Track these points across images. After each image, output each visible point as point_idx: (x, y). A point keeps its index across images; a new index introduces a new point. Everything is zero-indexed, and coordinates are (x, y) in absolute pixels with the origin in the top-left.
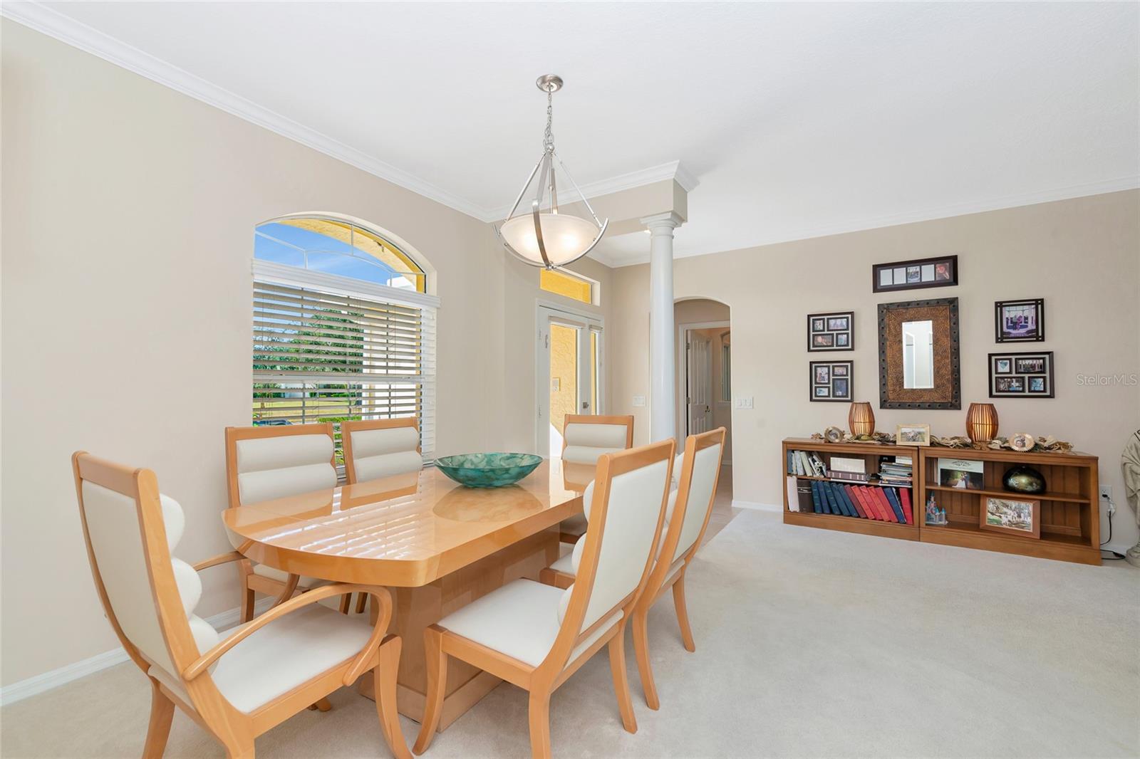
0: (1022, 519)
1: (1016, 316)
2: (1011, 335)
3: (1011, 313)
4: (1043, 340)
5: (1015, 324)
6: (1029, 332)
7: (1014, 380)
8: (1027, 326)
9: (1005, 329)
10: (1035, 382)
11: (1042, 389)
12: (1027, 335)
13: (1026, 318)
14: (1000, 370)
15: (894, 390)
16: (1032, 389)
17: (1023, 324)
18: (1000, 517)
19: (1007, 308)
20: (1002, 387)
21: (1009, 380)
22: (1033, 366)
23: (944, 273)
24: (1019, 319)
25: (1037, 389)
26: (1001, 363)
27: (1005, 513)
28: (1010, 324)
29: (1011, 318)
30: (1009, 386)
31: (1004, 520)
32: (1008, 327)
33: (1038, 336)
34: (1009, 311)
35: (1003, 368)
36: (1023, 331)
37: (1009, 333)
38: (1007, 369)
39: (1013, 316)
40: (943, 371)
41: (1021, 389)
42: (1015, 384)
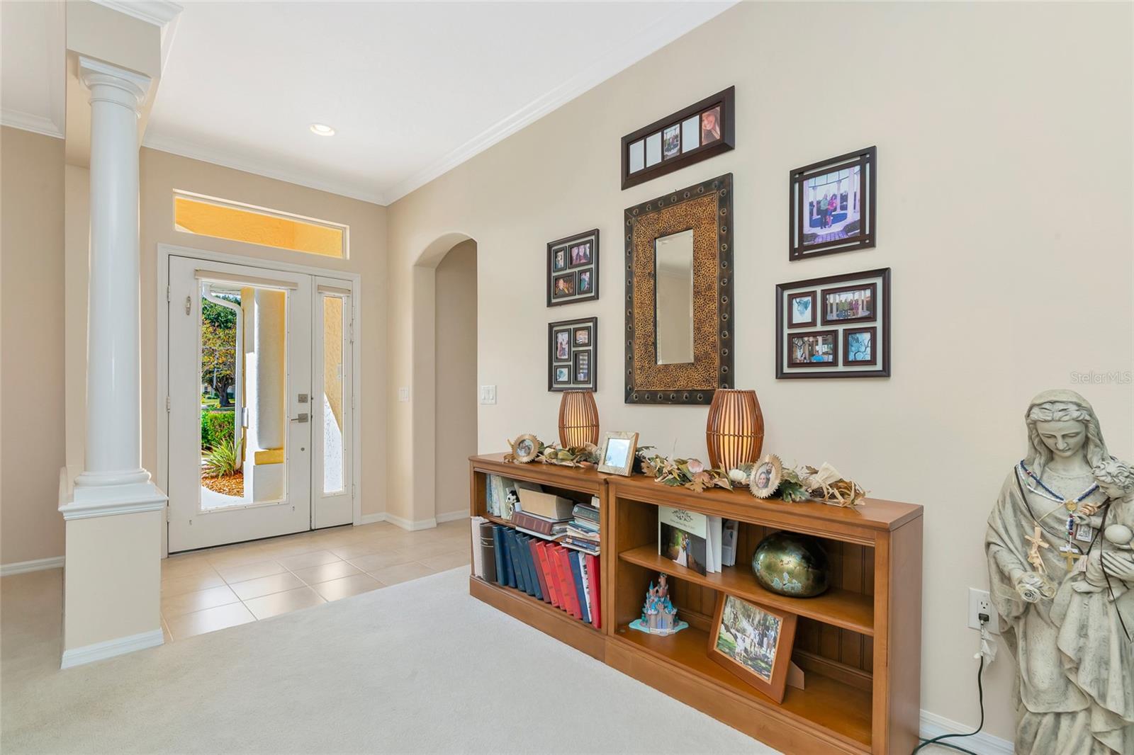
0: (763, 651)
1: (826, 197)
2: (819, 241)
3: (818, 191)
4: (872, 244)
5: (824, 215)
6: (848, 228)
7: (820, 339)
8: (844, 217)
9: (807, 230)
10: (857, 340)
11: (868, 358)
12: (846, 237)
13: (844, 198)
14: (797, 319)
15: (642, 368)
16: (851, 358)
17: (839, 211)
18: (736, 637)
19: (811, 182)
20: (799, 355)
21: (811, 339)
22: (853, 306)
23: (714, 128)
24: (831, 203)
25: (860, 357)
26: (799, 303)
27: (743, 631)
28: (815, 217)
29: (819, 203)
30: (812, 354)
31: (739, 647)
32: (813, 224)
33: (864, 238)
34: (814, 188)
35: (802, 314)
36: (836, 229)
37: (814, 236)
38: (807, 317)
39: (820, 198)
40: (707, 328)
41: (830, 358)
42: (821, 348)
